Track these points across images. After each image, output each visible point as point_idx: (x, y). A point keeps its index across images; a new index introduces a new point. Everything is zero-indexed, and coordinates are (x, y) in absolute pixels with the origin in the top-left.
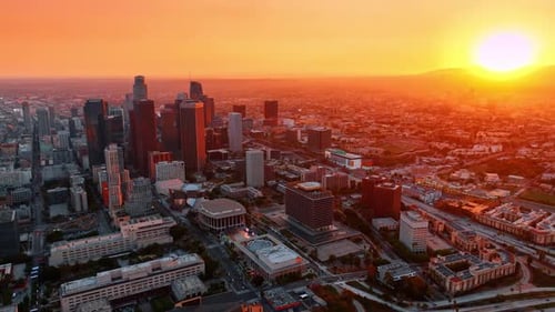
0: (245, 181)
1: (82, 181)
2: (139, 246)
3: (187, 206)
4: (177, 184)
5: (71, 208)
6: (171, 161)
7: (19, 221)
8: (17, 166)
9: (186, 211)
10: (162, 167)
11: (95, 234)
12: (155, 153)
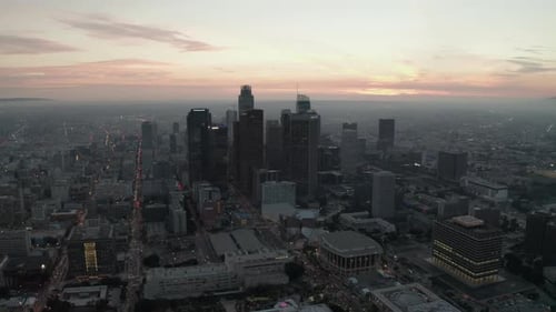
0: (370, 211)
1: (182, 198)
2: (248, 284)
3: (302, 236)
4: (288, 210)
5: (169, 228)
6: (280, 180)
7: (118, 237)
8: (120, 178)
9: (300, 245)
10: (269, 187)
11: (194, 263)
12: (262, 170)
